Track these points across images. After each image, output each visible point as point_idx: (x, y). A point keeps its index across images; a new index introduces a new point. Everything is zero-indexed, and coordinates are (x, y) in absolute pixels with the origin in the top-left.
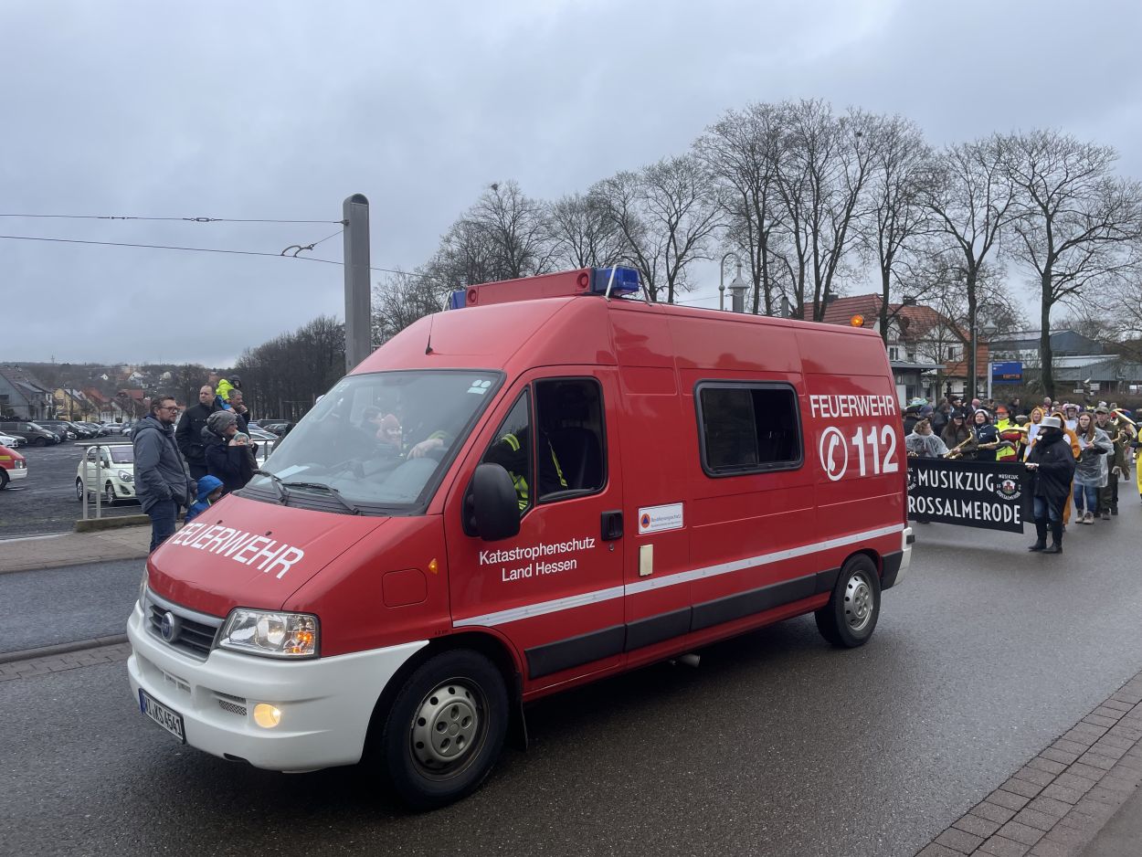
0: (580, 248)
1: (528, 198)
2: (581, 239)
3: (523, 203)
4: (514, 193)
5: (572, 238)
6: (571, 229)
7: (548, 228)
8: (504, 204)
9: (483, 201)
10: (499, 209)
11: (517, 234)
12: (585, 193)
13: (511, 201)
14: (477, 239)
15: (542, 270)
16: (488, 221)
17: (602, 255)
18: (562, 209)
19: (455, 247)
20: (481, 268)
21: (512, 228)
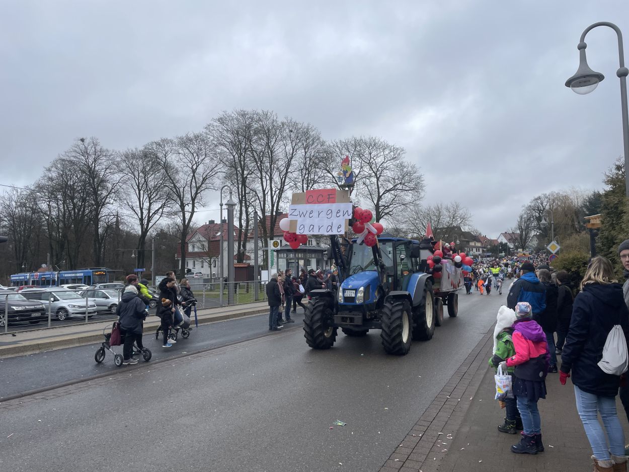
0: (138, 179)
1: (104, 148)
2: (139, 174)
3: (101, 151)
4: (95, 145)
5: (133, 173)
6: (132, 169)
7: (117, 166)
8: (88, 151)
9: (74, 148)
10: (85, 153)
11: (97, 168)
12: (141, 148)
13: (93, 149)
14: (70, 170)
15: (113, 191)
16: (77, 159)
17: (151, 184)
18: (127, 156)
19: (54, 175)
20: (72, 188)
21: (93, 165)
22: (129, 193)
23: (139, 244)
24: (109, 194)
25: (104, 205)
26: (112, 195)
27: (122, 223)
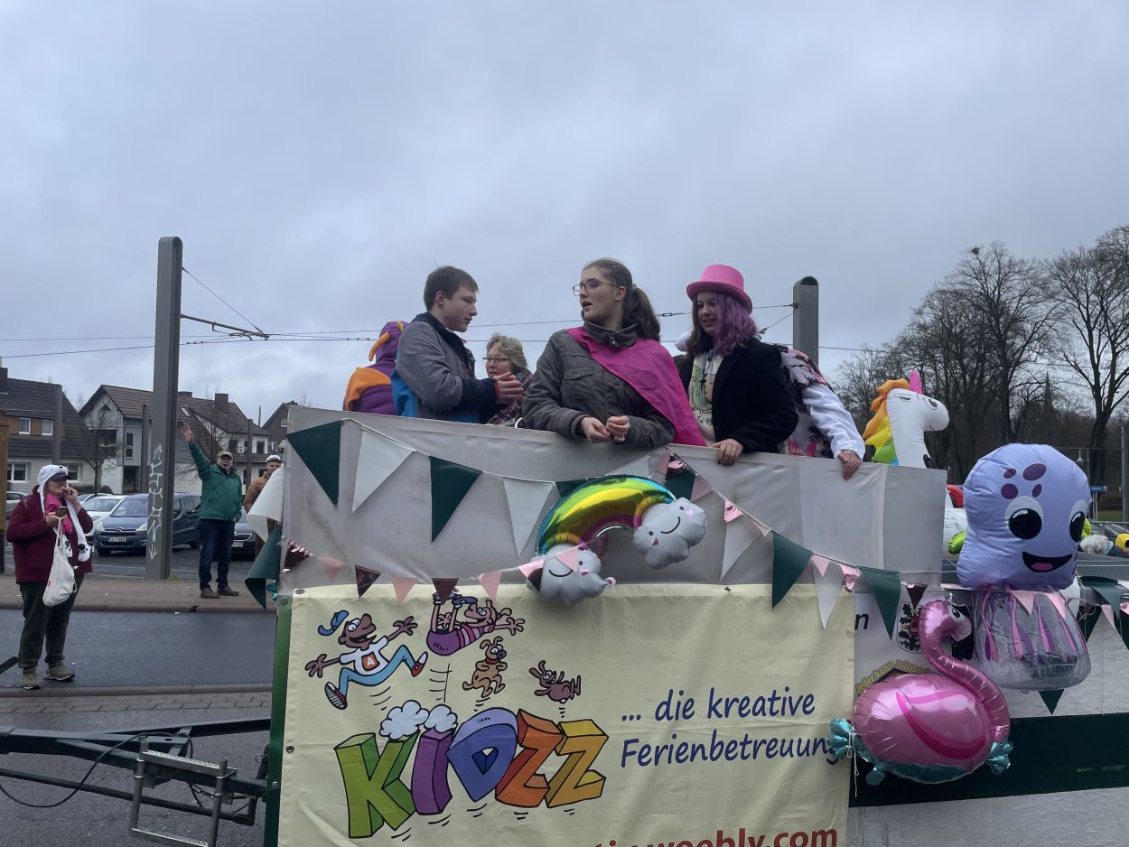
0: (1087, 309)
1: (1017, 258)
2: (1088, 297)
3: (1011, 264)
4: (999, 255)
5: (1075, 297)
6: (1074, 287)
7: (1042, 288)
8: (987, 269)
9: (961, 268)
10: (981, 273)
11: (1003, 298)
12: (1092, 244)
13: (996, 264)
14: (954, 308)
15: (1036, 336)
16: (967, 287)
17: (1116, 314)
18: (1062, 266)
19: (928, 318)
20: (959, 339)
21: (996, 293)
22: (1069, 337)
23: (1093, 438)
24: (1028, 343)
25: (1018, 363)
26: (1035, 344)
27: (1056, 397)
